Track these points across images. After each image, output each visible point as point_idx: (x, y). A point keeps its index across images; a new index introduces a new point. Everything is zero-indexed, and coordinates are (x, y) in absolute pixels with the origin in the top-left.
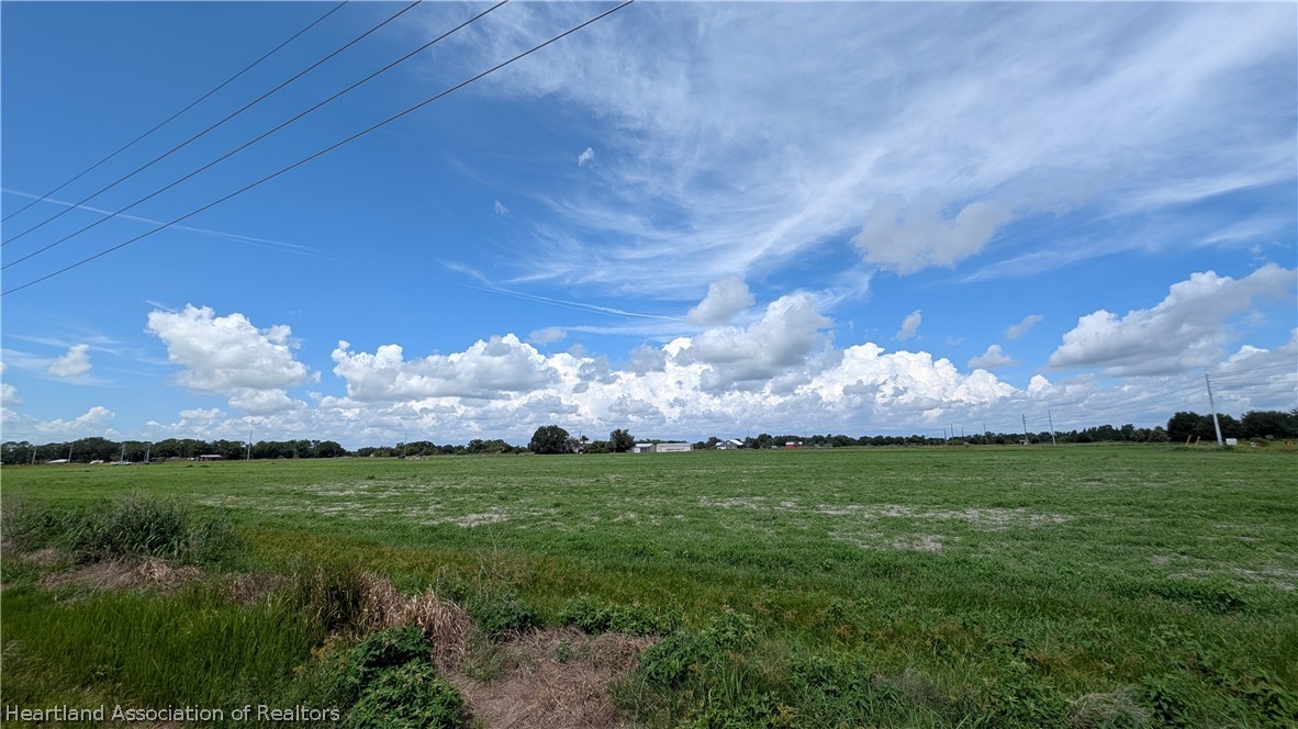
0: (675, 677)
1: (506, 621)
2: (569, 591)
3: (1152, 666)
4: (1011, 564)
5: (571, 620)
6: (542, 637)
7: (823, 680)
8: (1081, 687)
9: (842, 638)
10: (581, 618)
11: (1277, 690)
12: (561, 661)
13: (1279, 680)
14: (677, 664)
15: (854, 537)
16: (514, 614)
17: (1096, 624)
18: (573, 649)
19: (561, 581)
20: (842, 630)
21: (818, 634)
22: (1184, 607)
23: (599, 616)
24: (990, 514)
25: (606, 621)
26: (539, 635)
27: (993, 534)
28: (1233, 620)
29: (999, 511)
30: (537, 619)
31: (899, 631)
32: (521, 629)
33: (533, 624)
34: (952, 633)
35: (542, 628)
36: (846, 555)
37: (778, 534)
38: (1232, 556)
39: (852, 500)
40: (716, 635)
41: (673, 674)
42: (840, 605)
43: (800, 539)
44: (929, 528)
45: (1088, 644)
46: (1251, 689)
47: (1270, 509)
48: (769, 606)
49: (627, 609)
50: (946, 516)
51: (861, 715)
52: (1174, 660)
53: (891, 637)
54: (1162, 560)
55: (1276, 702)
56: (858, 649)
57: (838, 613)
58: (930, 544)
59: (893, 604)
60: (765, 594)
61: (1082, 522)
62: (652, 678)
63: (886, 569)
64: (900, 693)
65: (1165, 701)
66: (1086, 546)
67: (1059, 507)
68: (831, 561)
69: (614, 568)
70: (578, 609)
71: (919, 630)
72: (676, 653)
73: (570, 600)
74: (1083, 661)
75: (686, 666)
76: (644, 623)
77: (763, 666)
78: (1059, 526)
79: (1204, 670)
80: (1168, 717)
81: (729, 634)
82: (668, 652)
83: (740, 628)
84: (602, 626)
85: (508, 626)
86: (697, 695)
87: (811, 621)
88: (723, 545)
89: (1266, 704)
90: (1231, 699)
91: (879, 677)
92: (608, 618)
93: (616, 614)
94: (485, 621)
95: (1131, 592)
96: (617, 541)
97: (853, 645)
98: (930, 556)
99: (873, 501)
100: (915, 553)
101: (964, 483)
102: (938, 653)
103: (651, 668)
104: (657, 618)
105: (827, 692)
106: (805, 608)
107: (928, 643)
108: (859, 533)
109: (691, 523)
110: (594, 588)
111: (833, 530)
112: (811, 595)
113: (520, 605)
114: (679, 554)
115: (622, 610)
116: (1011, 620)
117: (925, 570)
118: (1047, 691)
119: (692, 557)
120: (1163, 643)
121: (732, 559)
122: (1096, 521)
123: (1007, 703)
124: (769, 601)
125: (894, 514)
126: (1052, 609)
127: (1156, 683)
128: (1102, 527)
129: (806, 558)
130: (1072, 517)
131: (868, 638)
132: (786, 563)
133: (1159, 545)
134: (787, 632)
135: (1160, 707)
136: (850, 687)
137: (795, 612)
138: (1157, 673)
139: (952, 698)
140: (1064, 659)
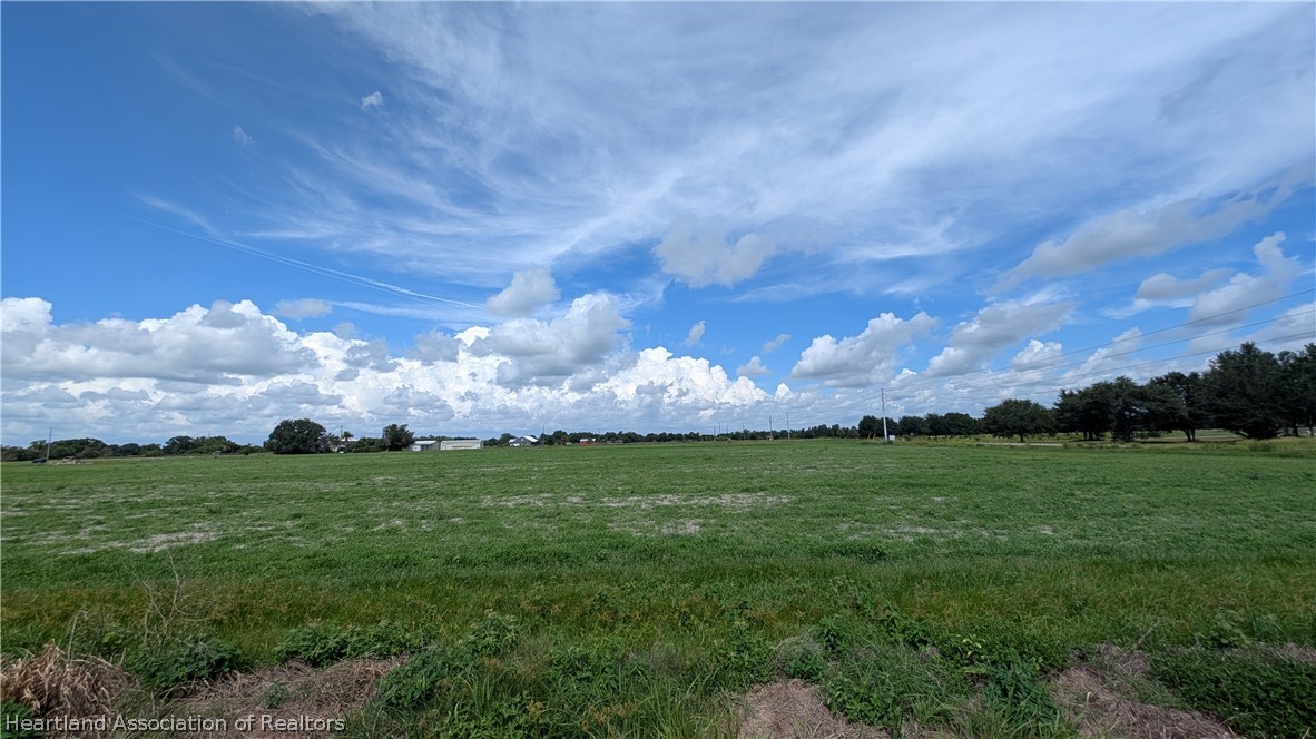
0: (420, 698)
1: (187, 670)
2: (296, 618)
3: (828, 609)
4: (749, 539)
5: (292, 654)
6: (246, 681)
7: (578, 669)
8: (782, 634)
9: (603, 624)
10: (306, 650)
11: (895, 614)
12: (271, 706)
13: (896, 606)
14: (422, 681)
15: (630, 526)
16: (202, 659)
17: (798, 582)
18: (290, 690)
19: (284, 608)
20: (605, 616)
21: (583, 623)
22: (850, 561)
23: (332, 644)
24: (739, 498)
25: (342, 648)
26: (241, 679)
27: (739, 515)
28: (879, 568)
29: (745, 495)
30: (241, 660)
31: (653, 609)
32: (213, 677)
33: (232, 668)
34: (696, 604)
35: (247, 670)
36: (619, 544)
37: (561, 529)
38: (884, 521)
39: (633, 492)
40: (474, 643)
41: (417, 695)
42: (605, 593)
43: (581, 532)
44: (692, 513)
45: (790, 598)
46: (882, 616)
47: (907, 485)
48: (536, 603)
49: (372, 630)
50: (707, 502)
51: (609, 696)
52: (841, 603)
53: (646, 615)
54: (845, 527)
55: (894, 623)
56: (617, 631)
57: (603, 600)
58: (691, 528)
59: (653, 585)
60: (537, 590)
61: (800, 502)
62: (392, 704)
63: (651, 553)
64: (647, 667)
65: (832, 635)
66: (801, 520)
67: (786, 490)
68: (604, 551)
69: (361, 586)
70: (304, 640)
71: (670, 606)
72: (423, 671)
73: (293, 631)
74: (784, 614)
75: (433, 683)
76: (391, 643)
77: (519, 666)
78: (785, 505)
79: (858, 608)
80: (833, 648)
81: (490, 640)
82: (415, 671)
83: (502, 629)
84: (336, 655)
85: (190, 676)
86: (443, 712)
87: (577, 610)
88: (502, 545)
89: (888, 625)
90: (870, 626)
91: (631, 655)
92: (344, 644)
93: (355, 638)
94: (154, 675)
95: (823, 553)
96: (372, 553)
97: (612, 630)
98: (689, 538)
99: (651, 492)
100: (678, 536)
101: (723, 473)
102: (683, 624)
103: (391, 693)
104: (408, 636)
105: (580, 680)
106: (576, 598)
107: (676, 616)
108: (635, 522)
109: (469, 525)
110: (329, 611)
111: (612, 521)
112: (582, 585)
113: (211, 648)
114: (449, 561)
115: (365, 632)
116: (742, 586)
117: (683, 551)
118: (759, 642)
119: (463, 562)
120: (836, 590)
121: (508, 559)
122: (809, 500)
123: (729, 659)
124: (538, 597)
125: (666, 503)
126: (771, 573)
127: (830, 622)
128: (812, 504)
129: (583, 551)
130: (794, 498)
131: (627, 620)
132: (563, 558)
133: (844, 515)
134: (552, 627)
135: (829, 641)
136: (603, 671)
137: (563, 605)
138: (830, 614)
139: (688, 663)
140: (773, 614)
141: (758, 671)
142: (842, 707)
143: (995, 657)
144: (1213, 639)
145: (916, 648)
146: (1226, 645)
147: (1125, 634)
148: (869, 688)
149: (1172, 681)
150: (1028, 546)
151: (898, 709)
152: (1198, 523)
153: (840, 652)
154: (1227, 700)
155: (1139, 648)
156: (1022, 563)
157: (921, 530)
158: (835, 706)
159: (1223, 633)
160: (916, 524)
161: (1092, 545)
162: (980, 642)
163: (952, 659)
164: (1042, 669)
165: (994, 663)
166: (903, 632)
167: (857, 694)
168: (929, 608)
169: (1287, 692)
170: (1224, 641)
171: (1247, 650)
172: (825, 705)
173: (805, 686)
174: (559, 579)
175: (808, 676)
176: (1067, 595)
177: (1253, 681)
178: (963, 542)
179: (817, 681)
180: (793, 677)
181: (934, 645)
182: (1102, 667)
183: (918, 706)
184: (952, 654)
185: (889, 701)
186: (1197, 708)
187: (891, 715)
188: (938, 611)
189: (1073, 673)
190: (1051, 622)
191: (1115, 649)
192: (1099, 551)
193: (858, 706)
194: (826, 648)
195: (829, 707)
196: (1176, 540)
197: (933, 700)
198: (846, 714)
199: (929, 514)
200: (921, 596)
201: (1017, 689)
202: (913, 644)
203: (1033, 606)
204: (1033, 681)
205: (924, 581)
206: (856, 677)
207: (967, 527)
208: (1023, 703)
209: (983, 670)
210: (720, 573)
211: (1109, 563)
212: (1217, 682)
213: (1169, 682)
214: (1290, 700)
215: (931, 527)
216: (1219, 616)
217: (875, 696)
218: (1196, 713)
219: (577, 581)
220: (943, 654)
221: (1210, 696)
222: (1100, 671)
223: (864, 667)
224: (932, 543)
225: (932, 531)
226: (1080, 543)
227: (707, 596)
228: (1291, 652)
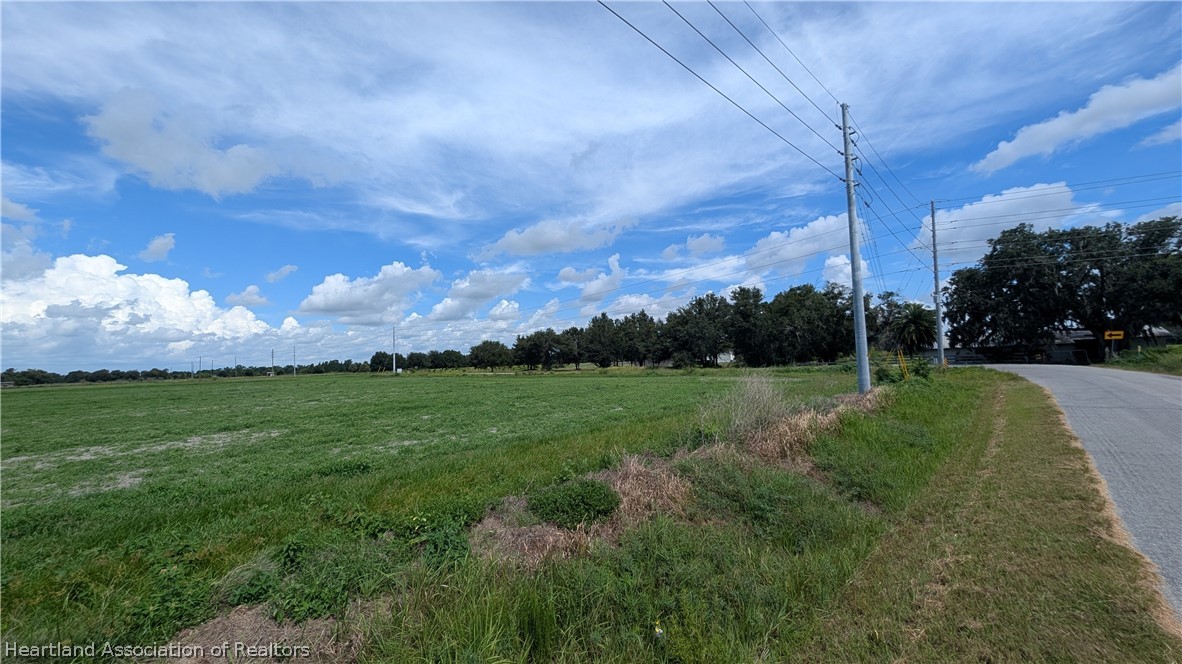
3: (294, 528)
4: (215, 480)
8: (232, 566)
11: (361, 514)
13: (364, 507)
17: (266, 510)
22: (332, 479)
24: (213, 439)
27: (208, 457)
28: (364, 479)
29: (223, 435)
34: (103, 568)
38: (376, 440)
39: (18, 451)
44: (131, 464)
45: (251, 528)
46: (350, 518)
47: (403, 409)
50: (164, 447)
52: (310, 519)
54: (337, 451)
55: (359, 522)
58: (127, 481)
61: (293, 434)
63: (33, 525)
65: (293, 549)
66: (289, 451)
67: (279, 424)
71: (53, 584)
74: (241, 546)
78: (274, 439)
79: (328, 517)
80: (292, 561)
89: (354, 526)
90: (336, 531)
95: (305, 478)
98: (118, 494)
99: (55, 447)
100: (99, 494)
101: (196, 413)
102: (73, 598)
107: (63, 590)
116: (188, 531)
117: (99, 511)
118: (196, 583)
120: (307, 507)
122: (302, 431)
123: (146, 615)
125: (86, 457)
126: (233, 509)
127: (292, 539)
128: (306, 434)
130: (287, 430)
133: (338, 440)
135: (288, 556)
138: (294, 532)
140: (222, 548)
141: (190, 615)
142: (289, 614)
143: (435, 525)
144: (561, 478)
145: (375, 537)
146: (565, 480)
147: (519, 486)
148: (322, 585)
149: (536, 508)
150: (480, 442)
151: (347, 593)
152: (571, 415)
153: (298, 563)
154: (558, 511)
155: (525, 493)
156: (470, 454)
157: (406, 443)
158: (281, 615)
159: (565, 473)
160: (404, 439)
161: (517, 435)
162: (426, 517)
163: (404, 536)
164: (466, 523)
165: (434, 530)
166: (367, 528)
167: (308, 595)
168: (394, 502)
169: (583, 497)
170: (564, 478)
171: (574, 483)
172: (271, 617)
173: (249, 609)
175: (252, 598)
176: (493, 470)
177: (570, 496)
178: (437, 447)
179: (266, 599)
180: (238, 604)
181: (391, 530)
182: (502, 511)
183: (366, 583)
184: (404, 532)
185: (339, 590)
186: (545, 521)
187: (339, 601)
188: (401, 503)
189: (485, 521)
190: (480, 490)
191: (512, 498)
192: (519, 438)
193: (308, 606)
194: (285, 563)
195: (275, 618)
196: (558, 426)
197: (379, 574)
198: (293, 618)
199: (417, 429)
200: (389, 494)
201: (446, 543)
202: (374, 535)
203: (471, 483)
204: (458, 534)
205: (395, 481)
206: (309, 580)
207: (442, 435)
208: (446, 551)
209: (424, 538)
211: (522, 445)
212: (555, 502)
213: (534, 509)
214: (583, 502)
215: (415, 439)
216: (565, 465)
217: (326, 590)
218: (544, 524)
220: (397, 535)
221: (551, 511)
222: (501, 514)
223: (321, 569)
224: (412, 451)
225: (415, 442)
226: (510, 435)
227: (127, 554)
228: (590, 476)
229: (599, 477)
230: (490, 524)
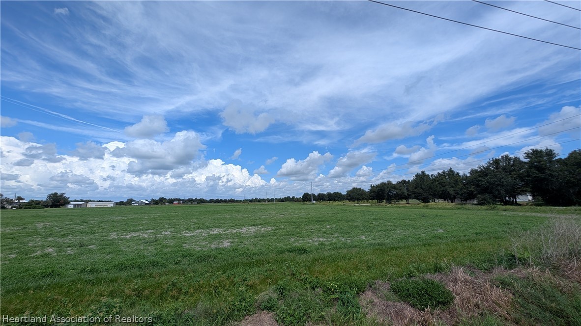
3: (281, 277)
4: (252, 248)
7: (154, 323)
8: (261, 291)
9: (173, 297)
11: (307, 276)
13: (308, 273)
15: (195, 245)
17: (270, 266)
20: (174, 293)
21: (162, 298)
22: (293, 255)
24: (250, 229)
27: (249, 237)
28: (304, 257)
29: (253, 228)
31: (200, 286)
34: (222, 281)
36: (188, 254)
37: (156, 249)
38: (308, 236)
39: (199, 228)
42: (176, 281)
43: (167, 250)
44: (227, 237)
45: (266, 274)
46: (302, 277)
47: (318, 221)
48: (135, 290)
50: (235, 231)
52: (287, 274)
53: (196, 290)
54: (293, 240)
55: (307, 280)
56: (180, 300)
57: (174, 284)
58: (226, 244)
59: (202, 274)
60: (137, 283)
61: (276, 229)
63: (203, 258)
64: (193, 316)
65: (282, 289)
66: (275, 238)
67: (271, 225)
68: (179, 259)
71: (209, 284)
74: (263, 282)
78: (269, 231)
79: (294, 275)
80: (282, 294)
87: (159, 291)
88: (119, 259)
89: (304, 281)
90: (297, 282)
91: (186, 311)
95: (282, 252)
96: (28, 270)
97: (177, 299)
98: (224, 249)
99: (208, 227)
100: (219, 248)
101: (244, 217)
102: (215, 292)
106: (159, 284)
107: (212, 288)
108: (198, 243)
109: (99, 249)
111: (186, 243)
112: (162, 279)
114: (83, 271)
116: (245, 270)
117: (220, 256)
118: (250, 296)
119: (92, 271)
120: (285, 268)
121: (122, 267)
122: (280, 229)
123: (235, 306)
124: (136, 287)
125: (215, 232)
126: (259, 263)
127: (281, 283)
128: (281, 230)
129: (167, 260)
130: (274, 228)
131: (186, 293)
132: (154, 264)
133: (293, 235)
134: (143, 302)
135: (280, 291)
136: (169, 322)
137: (151, 290)
138: (281, 279)
139: (215, 311)
140: (257, 282)
141: (248, 310)
142: (283, 320)
143: (341, 290)
144: (409, 274)
145: (314, 289)
146: (412, 276)
147: (384, 275)
148: (295, 310)
149: (396, 291)
150: (357, 244)
151: (305, 317)
152: (408, 232)
153: (284, 296)
154: (410, 296)
155: (388, 280)
156: (354, 251)
157: (321, 239)
158: (280, 320)
159: (411, 272)
160: (319, 237)
161: (377, 242)
162: (337, 284)
163: (327, 293)
164: (357, 293)
165: (341, 292)
166: (310, 283)
167: (289, 314)
168: (320, 272)
169: (426, 290)
170: (411, 275)
171: (417, 278)
172: (276, 321)
173: (268, 313)
174: (151, 276)
175: (269, 309)
176: (367, 262)
177: (418, 288)
178: (335, 244)
179: (274, 311)
180: (264, 310)
181: (321, 287)
182: (376, 289)
183: (313, 315)
184: (328, 290)
185: (301, 315)
186: (402, 300)
187: (302, 321)
188: (323, 273)
189: (367, 293)
190: (361, 274)
191: (380, 282)
192: (378, 244)
193: (289, 319)
194: (279, 294)
195: (277, 321)
196: (401, 239)
197: (318, 311)
198: (284, 323)
199: (325, 233)
200: (318, 267)
201: (348, 302)
202: (313, 288)
203: (356, 268)
204: (354, 298)
205: (320, 261)
206: (289, 306)
207: (337, 237)
208: (350, 308)
209: (337, 296)
210: (235, 265)
211: (381, 249)
212: (408, 290)
213: (395, 292)
214: (426, 293)
216: (410, 266)
217: (296, 313)
218: (402, 302)
219: (161, 275)
220: (324, 291)
221: (406, 295)
222: (375, 291)
223: (293, 301)
224: (324, 245)
225: (325, 239)
226: (373, 241)
227: (228, 277)
228: (428, 276)
229: (436, 278)
230: (369, 294)
